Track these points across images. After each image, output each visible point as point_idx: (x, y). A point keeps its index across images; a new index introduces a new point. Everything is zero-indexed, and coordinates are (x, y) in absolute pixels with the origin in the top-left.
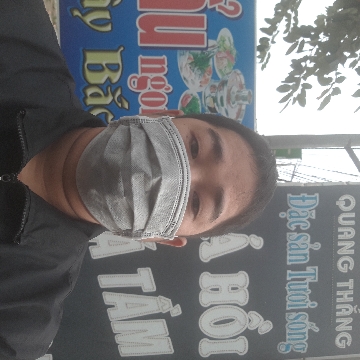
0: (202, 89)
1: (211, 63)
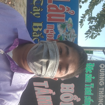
0: (63, 34)
1: (66, 27)
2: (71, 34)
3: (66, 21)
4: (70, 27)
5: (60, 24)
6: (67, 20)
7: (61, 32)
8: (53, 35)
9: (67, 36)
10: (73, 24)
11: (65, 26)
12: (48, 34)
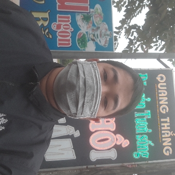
0: (88, 30)
1: (92, 19)
2: (101, 32)
3: (92, 10)
4: (98, 19)
5: (80, 15)
6: (94, 8)
7: (84, 28)
8: (69, 33)
9: (94, 35)
10: (103, 15)
11: (90, 17)
12: (59, 31)
